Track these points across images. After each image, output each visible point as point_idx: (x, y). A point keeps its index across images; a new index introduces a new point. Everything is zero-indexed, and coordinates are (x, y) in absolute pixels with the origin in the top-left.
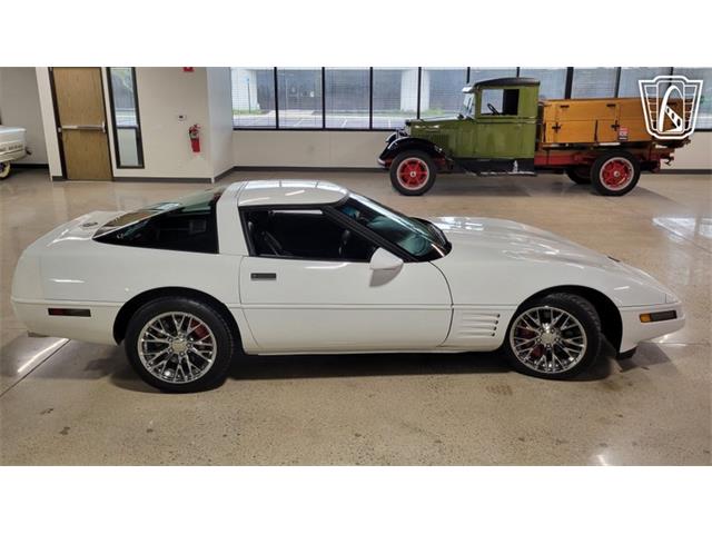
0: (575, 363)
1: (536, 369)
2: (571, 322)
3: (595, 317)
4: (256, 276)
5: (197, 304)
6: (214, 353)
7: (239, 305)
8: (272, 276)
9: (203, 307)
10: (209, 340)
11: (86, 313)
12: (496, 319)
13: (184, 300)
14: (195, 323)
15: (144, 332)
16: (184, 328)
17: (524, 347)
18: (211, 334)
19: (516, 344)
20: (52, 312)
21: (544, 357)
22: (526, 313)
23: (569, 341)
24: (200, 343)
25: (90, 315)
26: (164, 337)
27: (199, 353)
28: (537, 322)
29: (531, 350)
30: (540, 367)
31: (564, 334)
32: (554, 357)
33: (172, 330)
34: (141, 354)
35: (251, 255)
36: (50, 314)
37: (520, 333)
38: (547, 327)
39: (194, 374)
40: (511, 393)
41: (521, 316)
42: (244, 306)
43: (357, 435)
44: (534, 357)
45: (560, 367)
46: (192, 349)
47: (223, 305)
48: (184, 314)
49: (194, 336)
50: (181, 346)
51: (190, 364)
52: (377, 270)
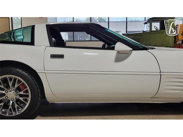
4: (53, 56)
6: (29, 99)
7: (43, 71)
8: (62, 56)
9: (24, 73)
10: (27, 91)
13: (14, 69)
14: (19, 81)
16: (13, 85)
18: (28, 88)
24: (22, 93)
26: (3, 90)
27: (21, 99)
33: (7, 86)
35: (51, 46)
39: (18, 111)
42: (46, 72)
46: (18, 97)
47: (35, 71)
48: (14, 76)
49: (19, 89)
50: (13, 95)
51: (16, 106)
52: (119, 52)
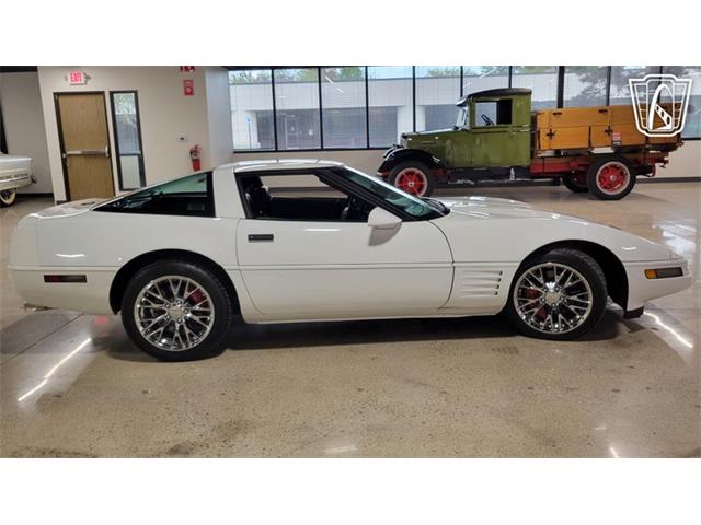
0: (581, 321)
1: (541, 330)
2: (575, 278)
3: (599, 272)
4: (253, 238)
5: (193, 267)
6: (211, 318)
7: (237, 267)
8: (269, 238)
9: (200, 270)
10: (206, 305)
11: (82, 279)
12: (498, 276)
13: (181, 264)
14: (192, 287)
15: (141, 297)
16: (181, 294)
17: (528, 308)
18: (209, 298)
19: (520, 305)
20: (48, 279)
21: (549, 317)
22: (529, 271)
23: (574, 298)
24: (197, 308)
25: (85, 281)
26: (162, 302)
27: (197, 319)
28: (541, 280)
29: (536, 310)
30: (546, 328)
31: (569, 291)
32: (560, 316)
33: (169, 296)
34: (138, 320)
35: (247, 218)
36: (46, 281)
37: (524, 294)
38: (551, 285)
39: (192, 341)
40: (517, 352)
41: (524, 275)
42: (241, 268)
43: (359, 390)
44: (539, 318)
45: (567, 327)
46: (189, 315)
47: (220, 267)
48: (181, 278)
49: (191, 301)
50: (179, 313)
51: (187, 331)
52: (376, 228)
